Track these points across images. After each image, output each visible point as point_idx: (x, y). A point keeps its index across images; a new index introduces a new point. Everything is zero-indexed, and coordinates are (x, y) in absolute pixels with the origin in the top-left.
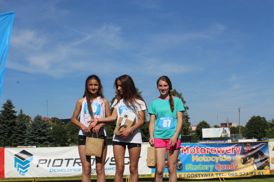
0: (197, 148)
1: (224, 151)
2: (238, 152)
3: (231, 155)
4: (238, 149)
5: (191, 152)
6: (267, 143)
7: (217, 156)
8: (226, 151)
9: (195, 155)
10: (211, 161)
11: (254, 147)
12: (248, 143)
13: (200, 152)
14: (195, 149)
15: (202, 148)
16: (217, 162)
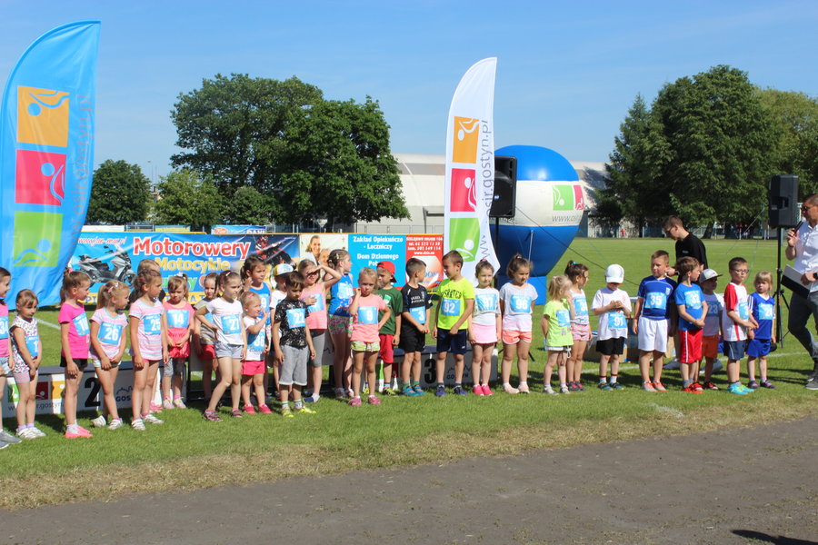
0: (167, 243)
1: (218, 249)
2: (244, 252)
3: (231, 259)
4: (244, 247)
5: (154, 250)
6: (297, 237)
7: (205, 259)
8: (223, 250)
9: (161, 257)
10: (192, 270)
11: (274, 245)
12: (264, 236)
13: (171, 251)
14: (163, 243)
15: (176, 244)
16: (203, 271)
